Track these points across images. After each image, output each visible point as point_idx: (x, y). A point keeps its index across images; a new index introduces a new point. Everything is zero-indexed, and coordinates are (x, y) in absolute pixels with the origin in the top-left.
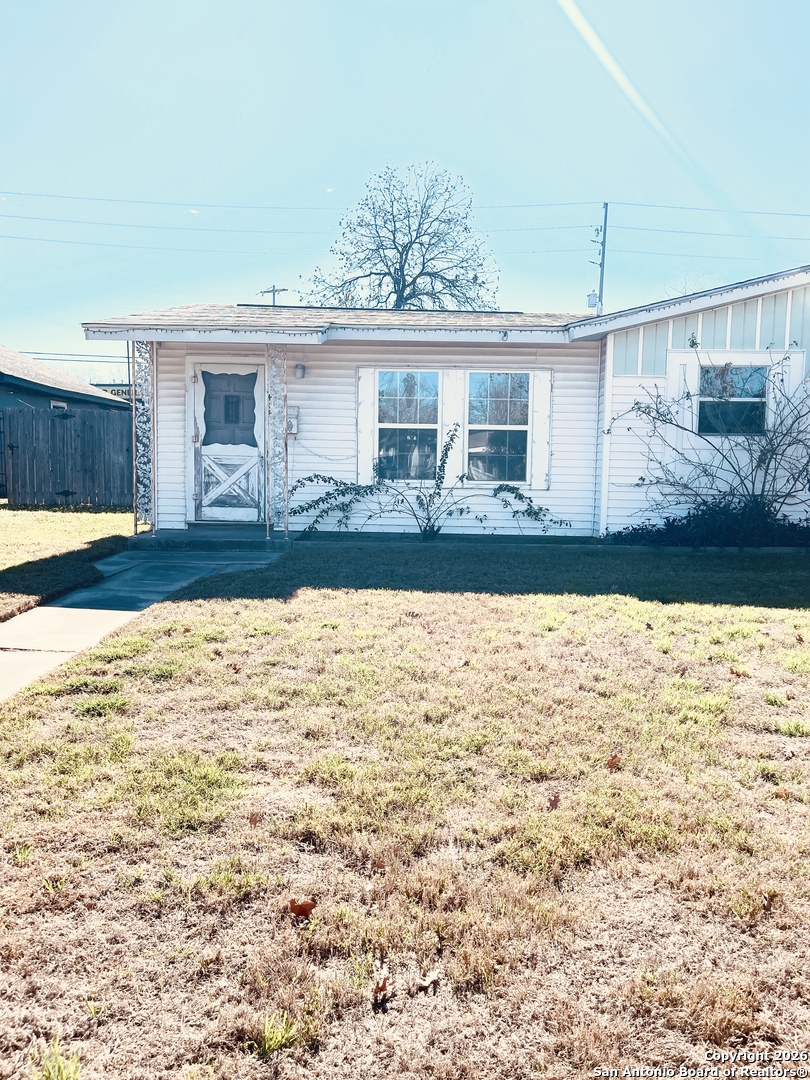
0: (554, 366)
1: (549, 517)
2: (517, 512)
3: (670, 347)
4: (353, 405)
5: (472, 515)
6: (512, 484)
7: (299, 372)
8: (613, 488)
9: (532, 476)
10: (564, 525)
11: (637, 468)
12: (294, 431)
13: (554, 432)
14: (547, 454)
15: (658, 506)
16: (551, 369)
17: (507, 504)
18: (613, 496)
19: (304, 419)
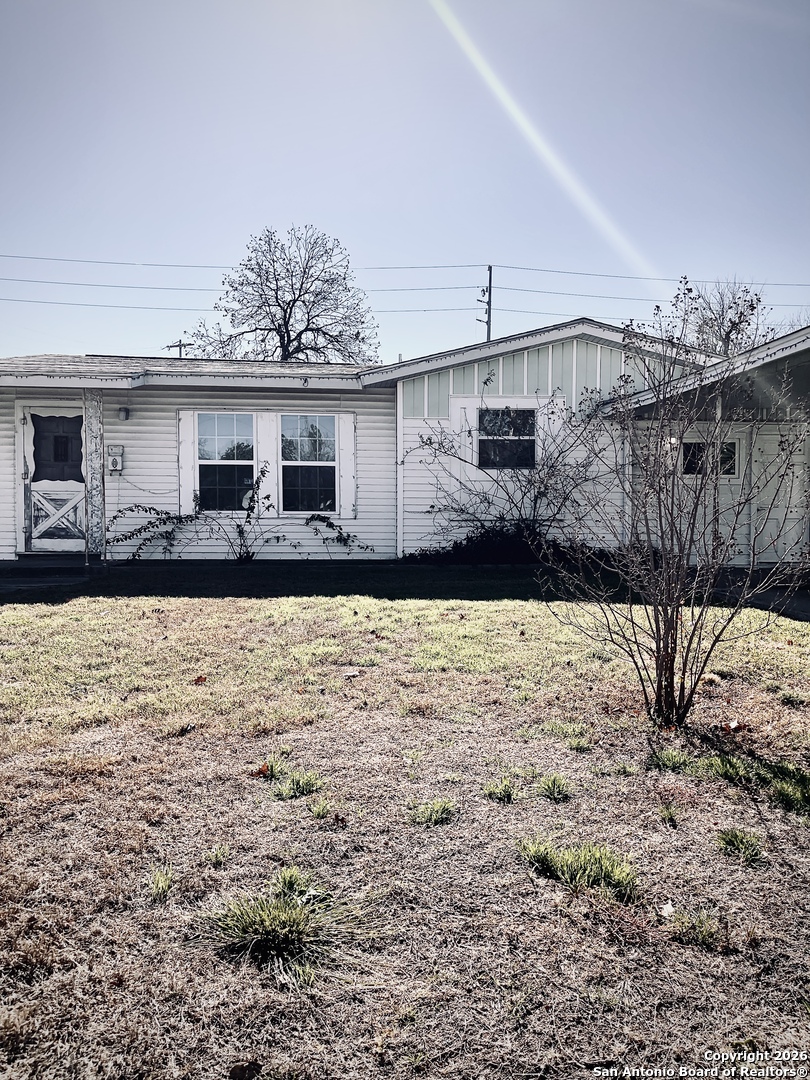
0: (356, 410)
1: (357, 543)
2: (327, 539)
3: (451, 393)
4: (175, 444)
5: (287, 543)
6: (323, 513)
7: (122, 415)
8: (407, 515)
9: (341, 506)
10: (368, 550)
11: (427, 497)
12: (119, 467)
13: (359, 467)
14: (354, 487)
15: (445, 530)
16: (354, 412)
17: (317, 531)
18: (407, 522)
19: (128, 456)
